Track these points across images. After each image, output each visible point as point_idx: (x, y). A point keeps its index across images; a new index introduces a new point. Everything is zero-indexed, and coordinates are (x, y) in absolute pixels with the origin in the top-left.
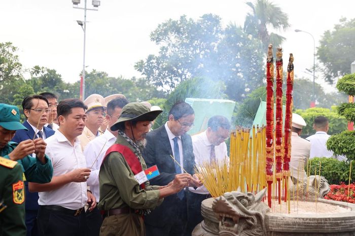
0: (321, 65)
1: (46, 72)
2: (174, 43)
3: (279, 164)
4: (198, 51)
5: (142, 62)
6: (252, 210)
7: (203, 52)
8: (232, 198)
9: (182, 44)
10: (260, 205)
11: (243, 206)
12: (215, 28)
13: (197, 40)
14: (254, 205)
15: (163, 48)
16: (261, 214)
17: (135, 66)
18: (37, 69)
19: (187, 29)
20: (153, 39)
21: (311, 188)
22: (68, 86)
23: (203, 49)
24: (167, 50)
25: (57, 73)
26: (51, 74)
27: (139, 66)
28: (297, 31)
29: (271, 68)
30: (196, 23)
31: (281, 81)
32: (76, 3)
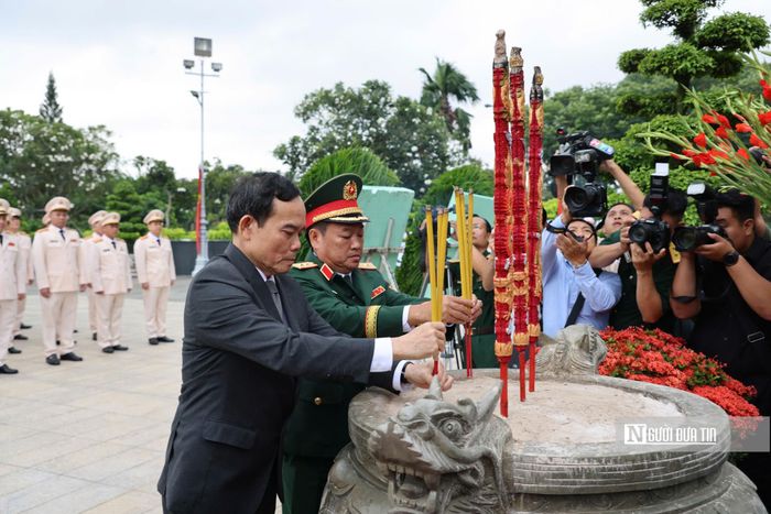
1: (153, 165)
2: (327, 120)
4: (360, 132)
5: (284, 146)
6: (471, 445)
7: (367, 132)
9: (338, 122)
12: (383, 99)
13: (358, 117)
15: (313, 129)
16: (494, 450)
18: (140, 161)
19: (345, 100)
20: (298, 115)
21: (577, 355)
22: (184, 183)
23: (367, 128)
24: (318, 129)
25: (168, 165)
26: (160, 167)
27: (280, 153)
29: (503, 89)
30: (357, 93)
31: (521, 124)
32: (188, 67)
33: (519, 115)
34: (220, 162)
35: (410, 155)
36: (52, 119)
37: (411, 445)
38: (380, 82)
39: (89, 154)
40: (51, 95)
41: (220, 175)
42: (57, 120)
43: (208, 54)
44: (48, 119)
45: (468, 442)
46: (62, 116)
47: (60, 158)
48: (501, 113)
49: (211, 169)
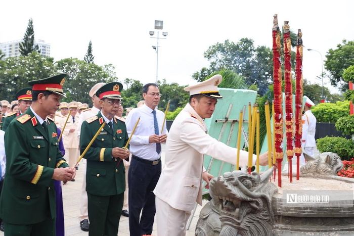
0: (328, 73)
1: (133, 83)
2: (220, 59)
3: (289, 141)
4: (237, 64)
5: (198, 73)
6: (257, 192)
7: (241, 65)
8: (232, 179)
9: (226, 60)
10: (266, 185)
11: (245, 188)
12: (249, 48)
13: (237, 56)
14: (260, 186)
15: (213, 63)
16: (268, 196)
17: (193, 76)
18: (127, 81)
19: (230, 49)
20: (205, 57)
21: (324, 165)
23: (242, 63)
24: (215, 64)
25: (140, 83)
26: (136, 84)
27: (196, 76)
28: (309, 50)
29: (277, 39)
30: (236, 45)
31: (289, 54)
32: (151, 35)
33: (288, 50)
34: (165, 81)
35: (264, 76)
36: (89, 62)
37: (227, 186)
38: (249, 39)
39: (104, 78)
40: (90, 51)
41: (165, 87)
42: (91, 62)
43: (161, 28)
44: (87, 62)
45: (255, 190)
46: (93, 60)
47: (92, 80)
48: (276, 49)
49: (161, 85)
